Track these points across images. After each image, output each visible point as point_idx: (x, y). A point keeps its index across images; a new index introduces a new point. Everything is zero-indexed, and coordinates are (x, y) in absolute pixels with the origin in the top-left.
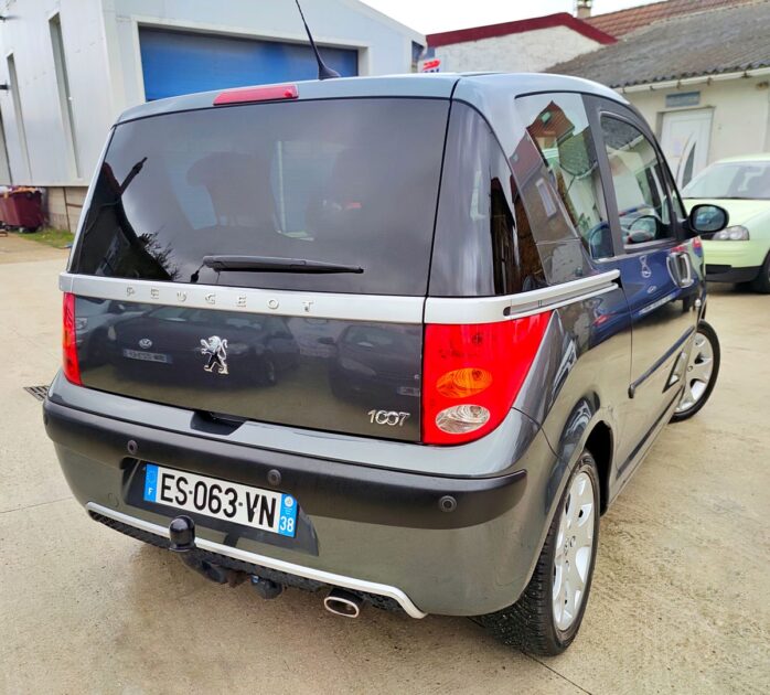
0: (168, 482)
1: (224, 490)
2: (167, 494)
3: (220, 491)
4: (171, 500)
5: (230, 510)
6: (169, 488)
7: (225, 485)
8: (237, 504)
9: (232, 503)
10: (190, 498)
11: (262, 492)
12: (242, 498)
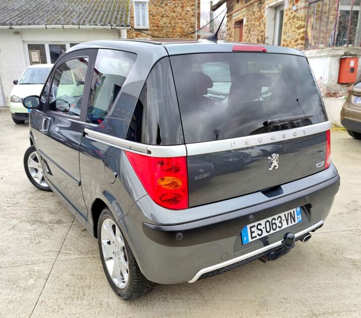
0: (253, 229)
1: (276, 219)
2: (254, 235)
3: (275, 220)
4: (256, 237)
5: (280, 225)
6: (254, 232)
7: (276, 217)
8: (282, 221)
9: (280, 222)
10: (264, 230)
11: (289, 212)
12: (283, 218)
